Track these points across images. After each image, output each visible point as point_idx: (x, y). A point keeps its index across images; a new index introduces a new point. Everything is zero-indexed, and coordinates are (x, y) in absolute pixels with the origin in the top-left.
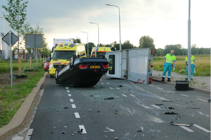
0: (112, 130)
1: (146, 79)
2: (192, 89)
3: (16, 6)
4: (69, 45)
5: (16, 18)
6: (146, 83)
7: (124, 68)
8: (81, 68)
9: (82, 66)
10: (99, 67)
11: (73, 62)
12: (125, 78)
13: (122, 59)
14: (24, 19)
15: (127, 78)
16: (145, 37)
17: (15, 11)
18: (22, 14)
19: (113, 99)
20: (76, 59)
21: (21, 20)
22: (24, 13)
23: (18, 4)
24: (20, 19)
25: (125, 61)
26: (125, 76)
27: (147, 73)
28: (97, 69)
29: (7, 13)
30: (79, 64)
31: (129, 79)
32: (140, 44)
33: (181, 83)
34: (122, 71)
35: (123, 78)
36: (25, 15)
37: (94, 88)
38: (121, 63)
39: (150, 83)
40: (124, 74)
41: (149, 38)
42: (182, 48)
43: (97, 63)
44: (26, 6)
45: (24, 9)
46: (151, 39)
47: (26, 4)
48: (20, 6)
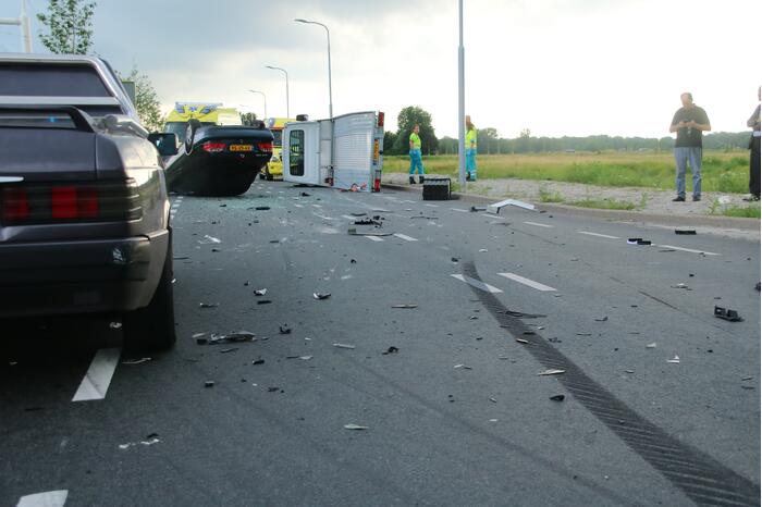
0: (215, 240)
1: (368, 182)
2: (457, 198)
3: (68, 12)
4: (199, 110)
5: (69, 42)
6: (368, 190)
7: (326, 160)
8: (209, 150)
9: (212, 146)
10: (251, 148)
11: (192, 137)
12: (327, 185)
13: (321, 139)
14: (86, 44)
15: (332, 184)
16: (411, 108)
17: (66, 25)
18: (83, 33)
19: (267, 208)
20: (198, 130)
21: (80, 46)
22: (87, 28)
23: (71, 9)
24: (77, 43)
25: (328, 143)
26: (327, 180)
27: (372, 169)
28: (246, 153)
29: (48, 31)
30: (204, 140)
31: (335, 185)
32: (400, 125)
33: (434, 183)
34: (321, 167)
35: (324, 184)
36: (89, 34)
37: (239, 198)
38: (317, 150)
39: (377, 190)
40: (325, 174)
41: (421, 111)
42: (499, 137)
43: (247, 140)
44: (91, 13)
45: (87, 21)
46: (425, 113)
47: (90, 9)
48: (77, 13)
